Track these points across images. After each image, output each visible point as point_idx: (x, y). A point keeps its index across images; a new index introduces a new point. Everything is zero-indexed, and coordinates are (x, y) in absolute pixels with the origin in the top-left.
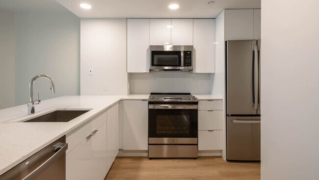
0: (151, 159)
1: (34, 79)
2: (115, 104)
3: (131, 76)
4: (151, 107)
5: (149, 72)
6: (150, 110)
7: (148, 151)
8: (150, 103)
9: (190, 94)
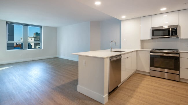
0: (151, 76)
1: (112, 42)
2: (135, 51)
3: (142, 41)
4: (152, 54)
5: (151, 39)
6: (151, 55)
7: (149, 73)
8: (151, 52)
9: (178, 50)
